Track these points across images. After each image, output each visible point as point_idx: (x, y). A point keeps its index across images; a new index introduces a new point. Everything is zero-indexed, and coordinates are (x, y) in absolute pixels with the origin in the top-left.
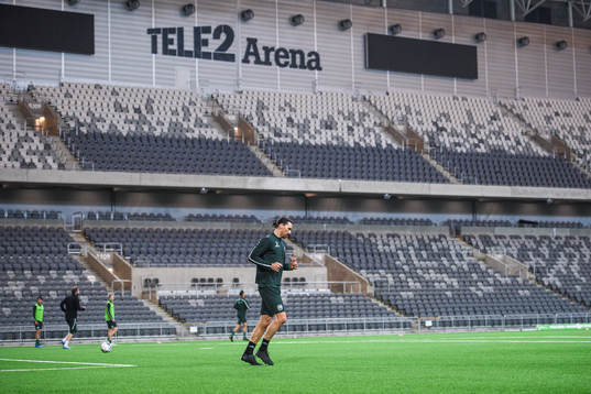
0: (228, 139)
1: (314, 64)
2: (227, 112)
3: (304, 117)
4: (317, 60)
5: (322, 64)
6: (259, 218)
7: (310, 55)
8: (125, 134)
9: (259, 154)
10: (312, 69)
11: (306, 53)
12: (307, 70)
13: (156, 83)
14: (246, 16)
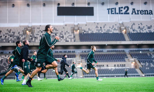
1: (151, 13)
4: (152, 12)
5: (153, 13)
7: (150, 11)
10: (150, 14)
11: (148, 11)
12: (149, 15)
13: (109, 21)
14: (132, 3)
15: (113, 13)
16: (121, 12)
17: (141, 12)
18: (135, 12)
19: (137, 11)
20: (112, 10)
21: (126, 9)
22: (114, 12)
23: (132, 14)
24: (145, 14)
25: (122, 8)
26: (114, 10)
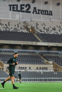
0: (29, 32)
1: (50, 14)
2: (28, 26)
3: (48, 27)
4: (51, 13)
5: (52, 14)
6: (36, 52)
7: (50, 11)
8: (3, 31)
9: (36, 36)
10: (50, 15)
11: (49, 11)
12: (49, 15)
13: (11, 18)
14: (33, 2)
15: (15, 11)
16: (23, 10)
17: (41, 12)
18: (36, 11)
19: (38, 10)
20: (14, 7)
21: (28, 7)
22: (15, 9)
23: (33, 13)
24: (45, 14)
25: (24, 5)
26: (15, 7)
